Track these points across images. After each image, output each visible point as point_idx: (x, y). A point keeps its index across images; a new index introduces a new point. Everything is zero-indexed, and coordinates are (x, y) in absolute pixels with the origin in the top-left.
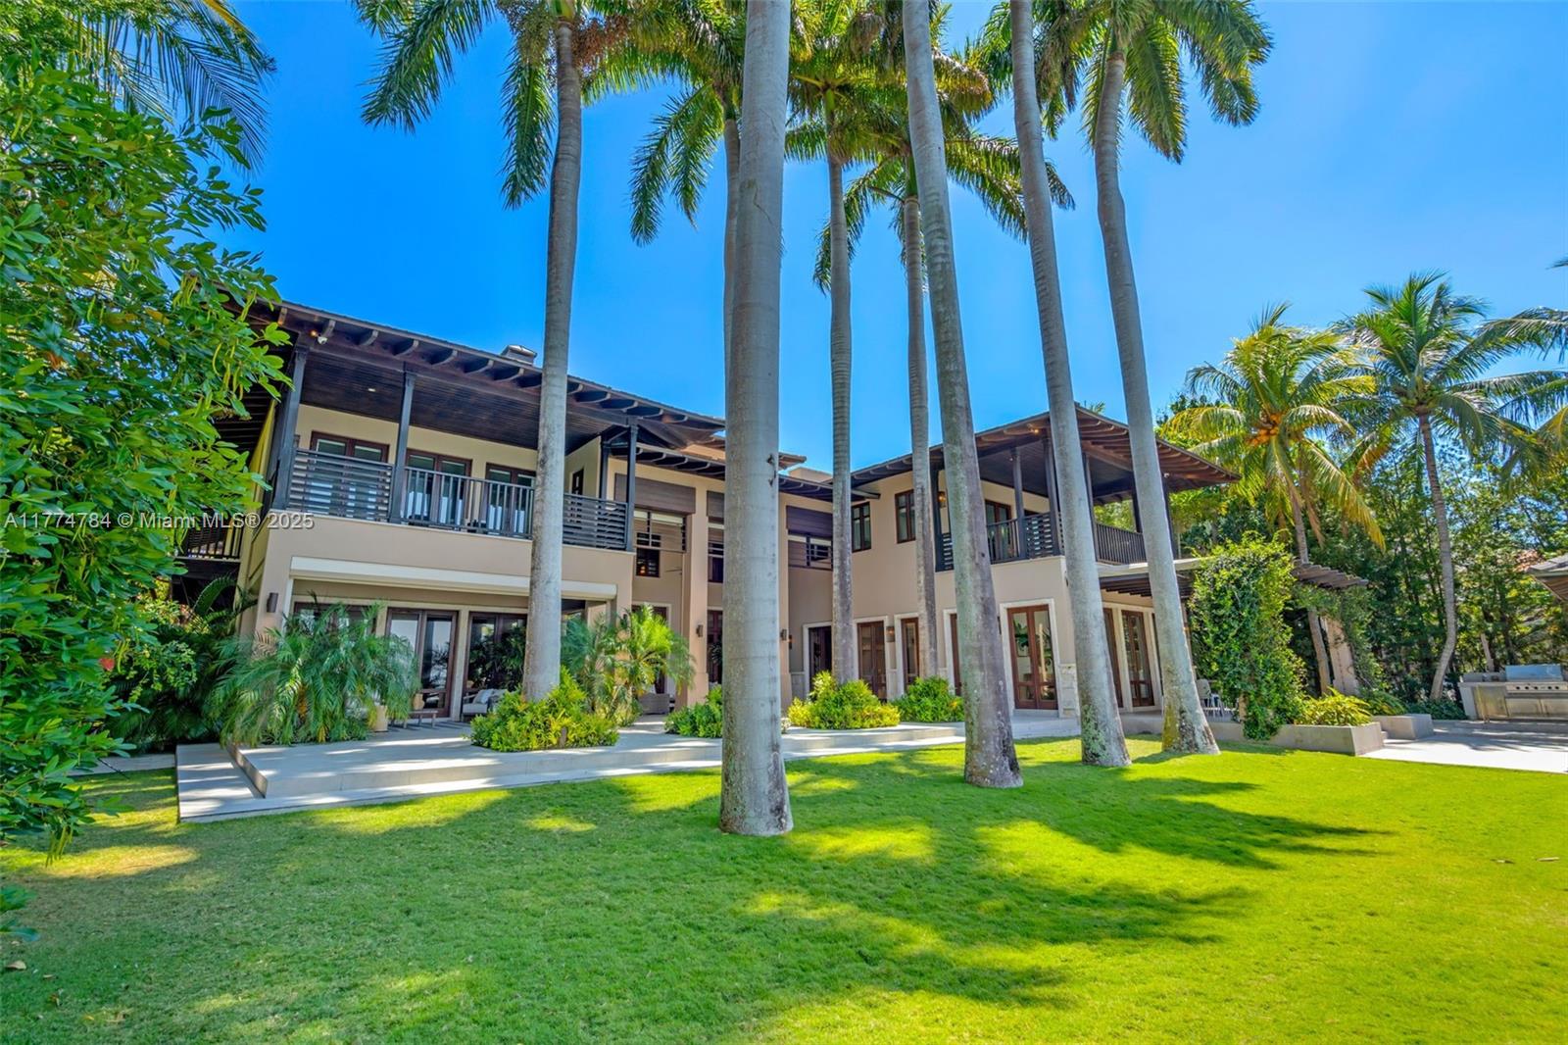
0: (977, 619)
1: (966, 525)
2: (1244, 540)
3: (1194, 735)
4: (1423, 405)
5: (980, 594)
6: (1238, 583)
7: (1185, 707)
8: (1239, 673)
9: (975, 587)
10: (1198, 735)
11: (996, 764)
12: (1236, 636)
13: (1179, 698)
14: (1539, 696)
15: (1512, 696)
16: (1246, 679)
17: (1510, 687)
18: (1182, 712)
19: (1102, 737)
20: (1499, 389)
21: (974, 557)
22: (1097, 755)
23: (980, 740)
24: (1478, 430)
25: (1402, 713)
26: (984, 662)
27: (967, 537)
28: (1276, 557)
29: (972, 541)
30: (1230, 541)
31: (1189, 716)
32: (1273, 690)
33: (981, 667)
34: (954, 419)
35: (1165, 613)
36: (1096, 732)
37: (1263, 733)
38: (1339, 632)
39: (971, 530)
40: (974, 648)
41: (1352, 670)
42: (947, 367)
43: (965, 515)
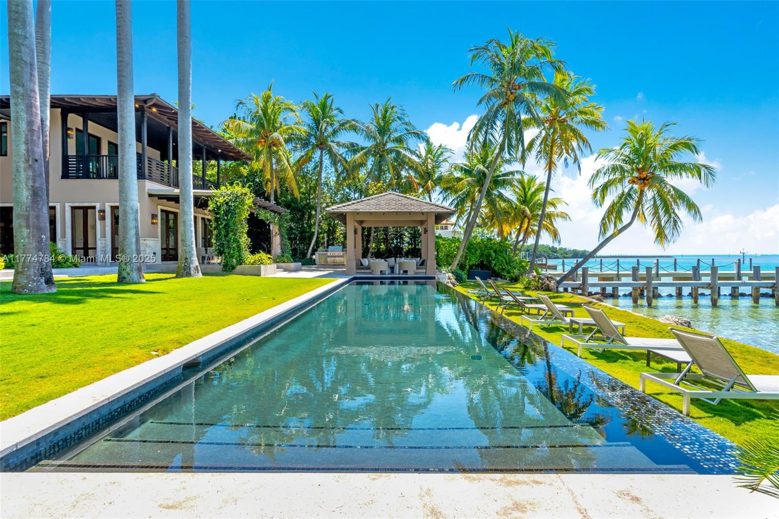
0: (27, 198)
1: (23, 140)
2: (235, 185)
3: (190, 269)
4: (322, 145)
5: (30, 183)
6: (227, 203)
7: (188, 257)
8: (223, 243)
9: (27, 179)
10: (192, 269)
11: (34, 281)
12: (224, 227)
13: (186, 252)
14: (335, 257)
15: (329, 257)
16: (225, 246)
17: (329, 254)
18: (186, 259)
19: (128, 269)
20: (344, 146)
21: (27, 161)
22: (125, 278)
23: (23, 268)
24: (335, 160)
25: (291, 262)
26: (31, 224)
27: (23, 148)
28: (246, 194)
29: (28, 150)
30: (228, 185)
31: (189, 261)
32: (236, 251)
33: (28, 227)
34: (18, 68)
35: (184, 212)
36: (125, 267)
37: (229, 269)
38: (277, 231)
39: (26, 143)
40: (23, 215)
41: (280, 246)
42: (16, 31)
43: (23, 133)
